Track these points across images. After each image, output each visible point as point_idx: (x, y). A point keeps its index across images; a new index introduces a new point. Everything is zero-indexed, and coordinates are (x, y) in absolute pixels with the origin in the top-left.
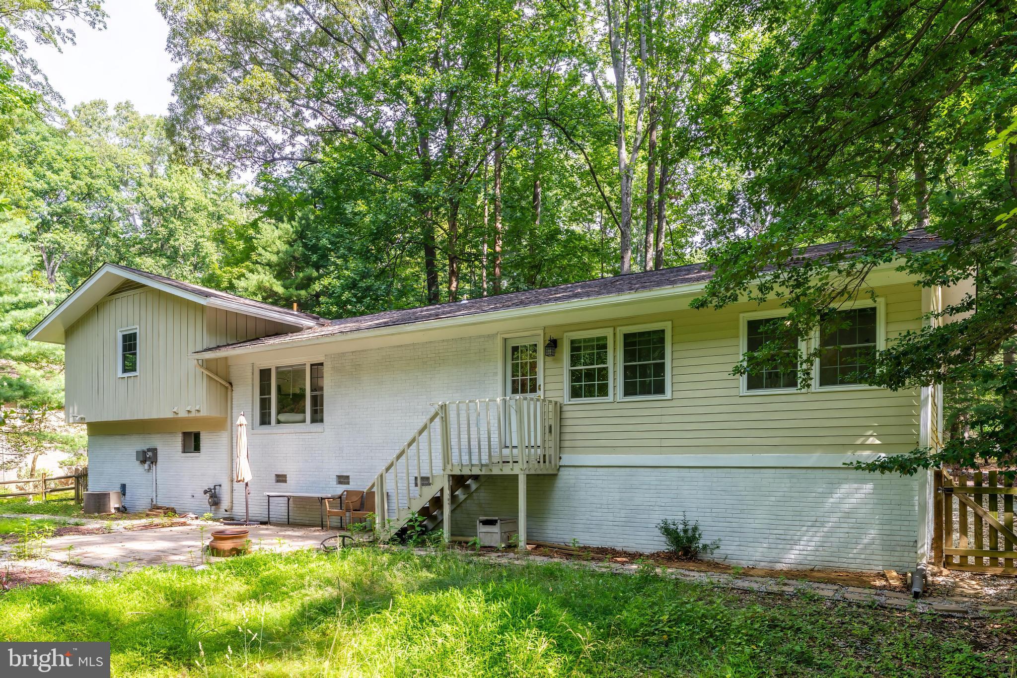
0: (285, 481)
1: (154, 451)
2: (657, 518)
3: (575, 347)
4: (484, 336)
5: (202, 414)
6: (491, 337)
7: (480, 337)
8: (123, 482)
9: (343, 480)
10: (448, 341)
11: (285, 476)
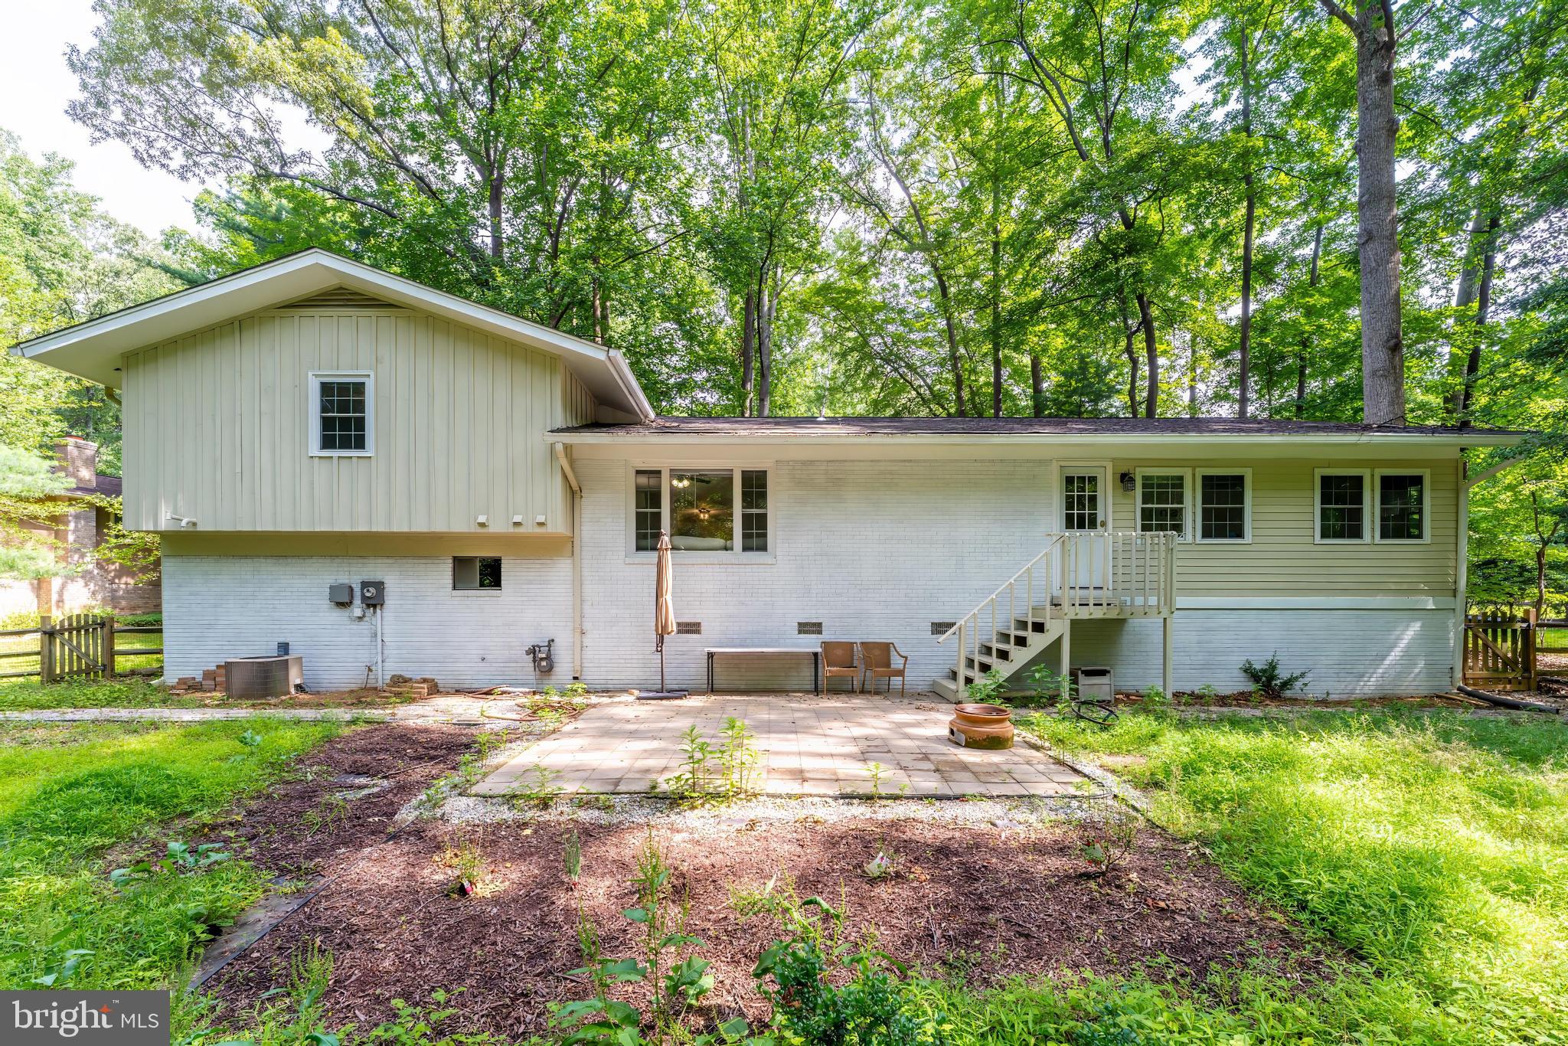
0: (698, 632)
1: (379, 586)
2: (1238, 660)
3: (1148, 483)
4: (1034, 461)
5: (550, 529)
6: (1043, 462)
7: (1028, 461)
8: (282, 640)
9: (809, 628)
10: (982, 461)
11: (699, 624)
